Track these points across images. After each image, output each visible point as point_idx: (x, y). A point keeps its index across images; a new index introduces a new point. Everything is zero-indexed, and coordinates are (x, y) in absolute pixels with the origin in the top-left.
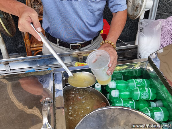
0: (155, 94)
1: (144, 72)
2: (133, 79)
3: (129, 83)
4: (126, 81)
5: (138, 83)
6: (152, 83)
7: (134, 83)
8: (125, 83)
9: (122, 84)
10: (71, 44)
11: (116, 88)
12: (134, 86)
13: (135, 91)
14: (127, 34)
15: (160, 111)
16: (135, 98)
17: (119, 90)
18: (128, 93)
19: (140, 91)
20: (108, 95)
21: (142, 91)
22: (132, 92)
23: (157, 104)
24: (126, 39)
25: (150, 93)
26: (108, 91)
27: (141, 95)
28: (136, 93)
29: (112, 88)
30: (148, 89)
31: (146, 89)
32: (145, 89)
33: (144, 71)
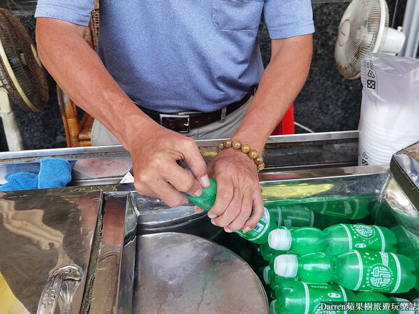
1: (377, 205)
2: (344, 226)
3: (330, 235)
4: (322, 230)
5: (359, 240)
7: (345, 237)
8: (320, 237)
9: (310, 238)
10: (162, 116)
11: (291, 251)
12: (345, 245)
13: (348, 262)
14: (336, 119)
17: (299, 256)
18: (324, 266)
19: (364, 260)
20: (267, 269)
21: (371, 263)
22: (338, 263)
26: (267, 256)
27: (368, 274)
28: (350, 267)
29: (280, 249)
30: (391, 258)
31: (384, 256)
32: (380, 256)
33: (377, 202)
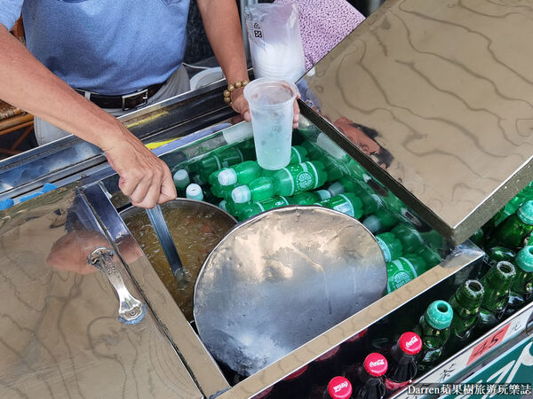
0: (324, 170)
6: (310, 151)
10: (124, 97)
13: (281, 178)
15: (345, 201)
16: (285, 192)
18: (268, 186)
19: (292, 173)
20: (223, 204)
21: (297, 173)
23: (333, 193)
24: (192, 53)
25: (313, 173)
27: (297, 182)
28: (284, 180)
30: (308, 165)
31: (303, 165)
32: (300, 166)
